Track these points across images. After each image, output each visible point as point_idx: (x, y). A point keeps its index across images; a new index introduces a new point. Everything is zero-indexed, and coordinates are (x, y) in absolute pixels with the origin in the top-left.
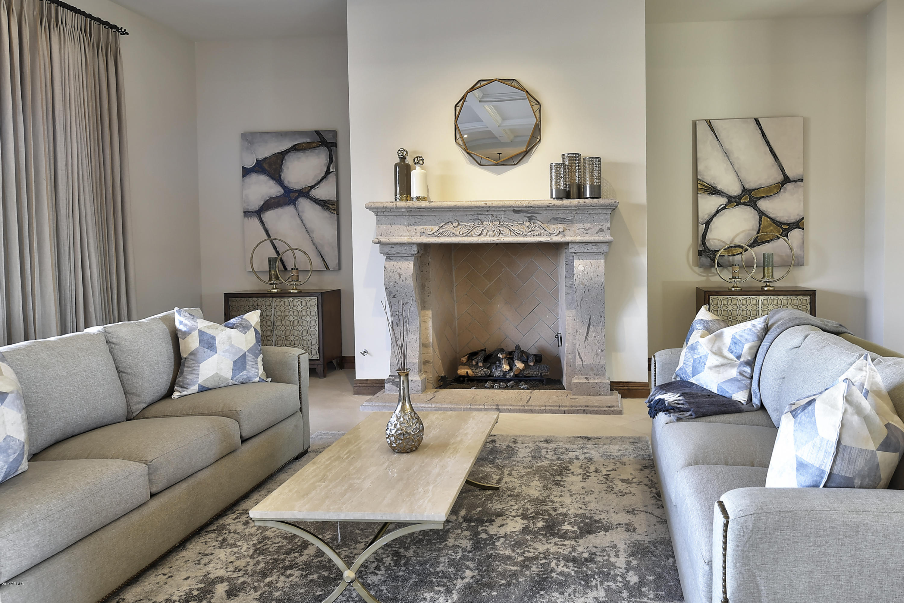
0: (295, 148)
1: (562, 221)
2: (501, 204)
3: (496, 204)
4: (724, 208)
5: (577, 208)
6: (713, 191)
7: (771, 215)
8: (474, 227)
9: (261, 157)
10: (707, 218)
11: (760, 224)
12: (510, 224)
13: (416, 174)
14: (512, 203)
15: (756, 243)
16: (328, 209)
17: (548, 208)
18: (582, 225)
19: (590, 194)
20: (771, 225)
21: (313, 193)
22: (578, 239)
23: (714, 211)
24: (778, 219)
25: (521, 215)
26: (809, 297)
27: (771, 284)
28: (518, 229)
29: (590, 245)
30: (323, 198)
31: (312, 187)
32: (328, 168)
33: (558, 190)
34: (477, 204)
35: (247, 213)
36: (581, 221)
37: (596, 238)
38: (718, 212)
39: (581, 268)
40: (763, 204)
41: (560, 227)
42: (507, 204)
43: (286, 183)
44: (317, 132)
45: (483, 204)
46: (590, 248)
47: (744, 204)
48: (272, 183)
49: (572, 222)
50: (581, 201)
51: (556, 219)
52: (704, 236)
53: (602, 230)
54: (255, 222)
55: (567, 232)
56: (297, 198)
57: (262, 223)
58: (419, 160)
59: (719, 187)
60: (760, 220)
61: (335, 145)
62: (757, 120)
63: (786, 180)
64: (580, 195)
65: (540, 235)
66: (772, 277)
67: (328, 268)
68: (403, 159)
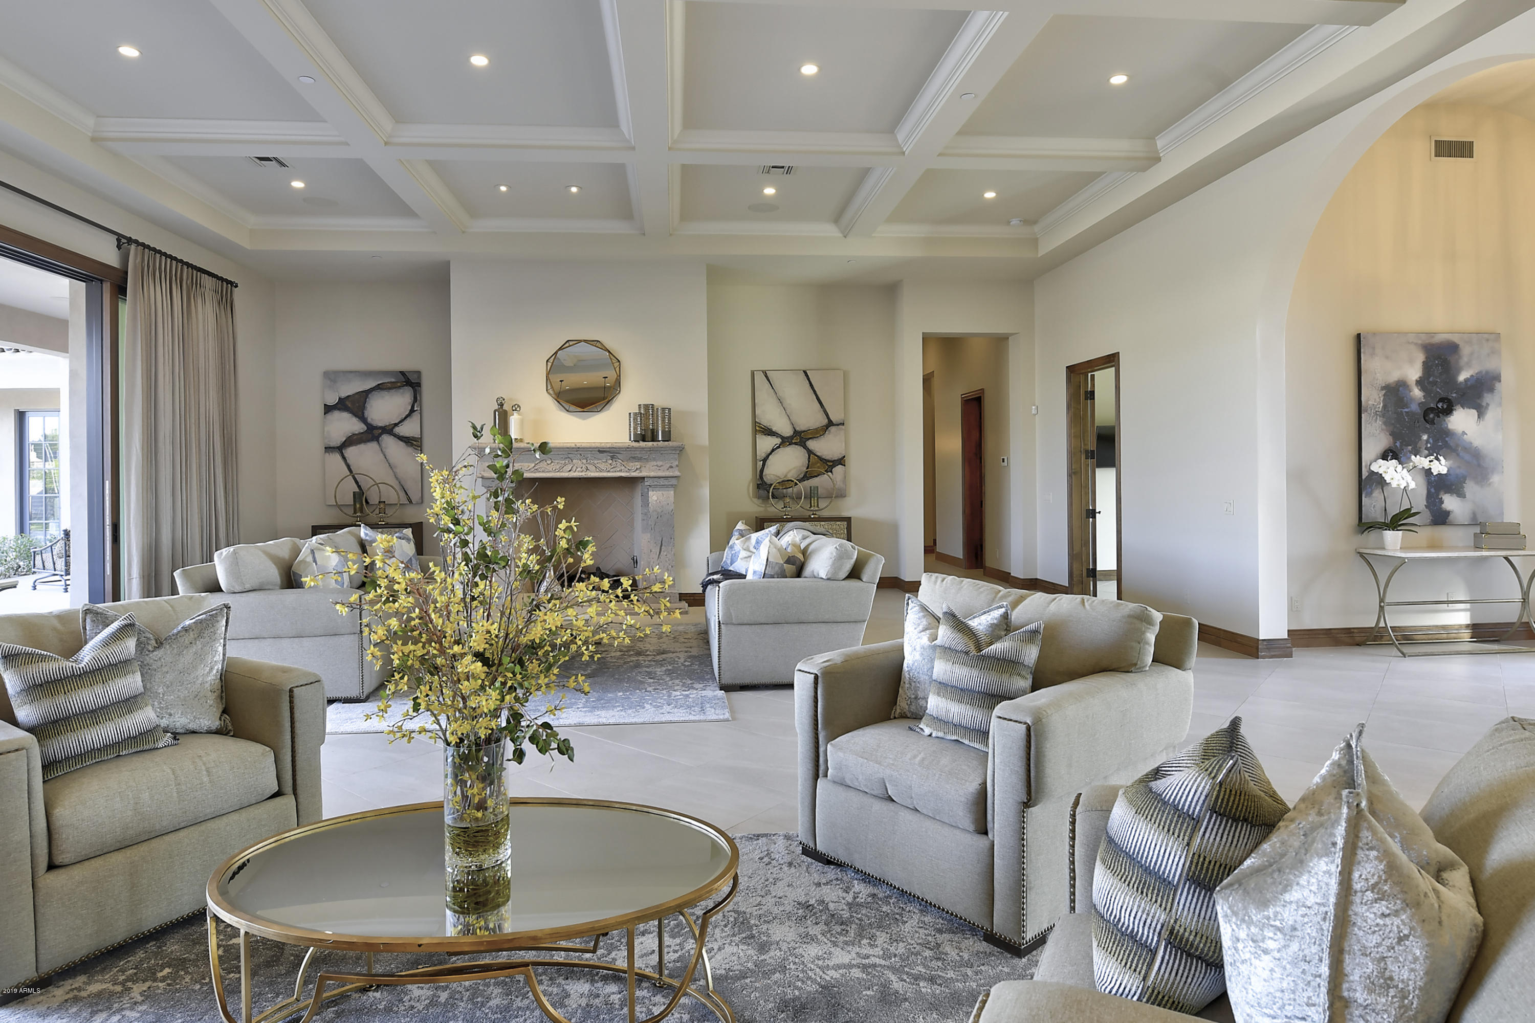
0: (379, 387)
1: (639, 459)
2: (588, 445)
3: (584, 445)
4: (778, 447)
5: (651, 450)
6: (769, 432)
7: (818, 454)
8: (565, 465)
9: (343, 395)
10: (764, 455)
11: (809, 461)
12: (596, 462)
13: (514, 420)
14: (598, 445)
15: (806, 477)
16: (412, 445)
17: (628, 449)
18: (655, 463)
19: (662, 437)
20: (818, 462)
21: (397, 430)
22: (652, 474)
23: (769, 451)
24: (824, 457)
25: (605, 454)
26: (846, 523)
27: (817, 513)
28: (603, 466)
29: (662, 479)
30: (407, 435)
31: (396, 425)
32: (413, 407)
33: (635, 434)
34: (569, 445)
35: (329, 449)
36: (654, 459)
37: (667, 474)
38: (773, 450)
39: (655, 498)
40: (811, 444)
41: (638, 465)
42: (593, 445)
43: (369, 420)
44: (402, 373)
45: (573, 445)
46: (662, 482)
47: (796, 444)
48: (355, 420)
49: (647, 460)
50: (655, 443)
51: (634, 458)
52: (762, 471)
53: (671, 467)
54: (337, 457)
55: (643, 469)
56: (380, 435)
57: (344, 458)
58: (516, 408)
59: (774, 429)
60: (809, 458)
61: (419, 385)
62: (805, 372)
63: (830, 423)
64: (654, 439)
65: (621, 471)
66: (818, 506)
67: (411, 502)
68: (501, 405)
